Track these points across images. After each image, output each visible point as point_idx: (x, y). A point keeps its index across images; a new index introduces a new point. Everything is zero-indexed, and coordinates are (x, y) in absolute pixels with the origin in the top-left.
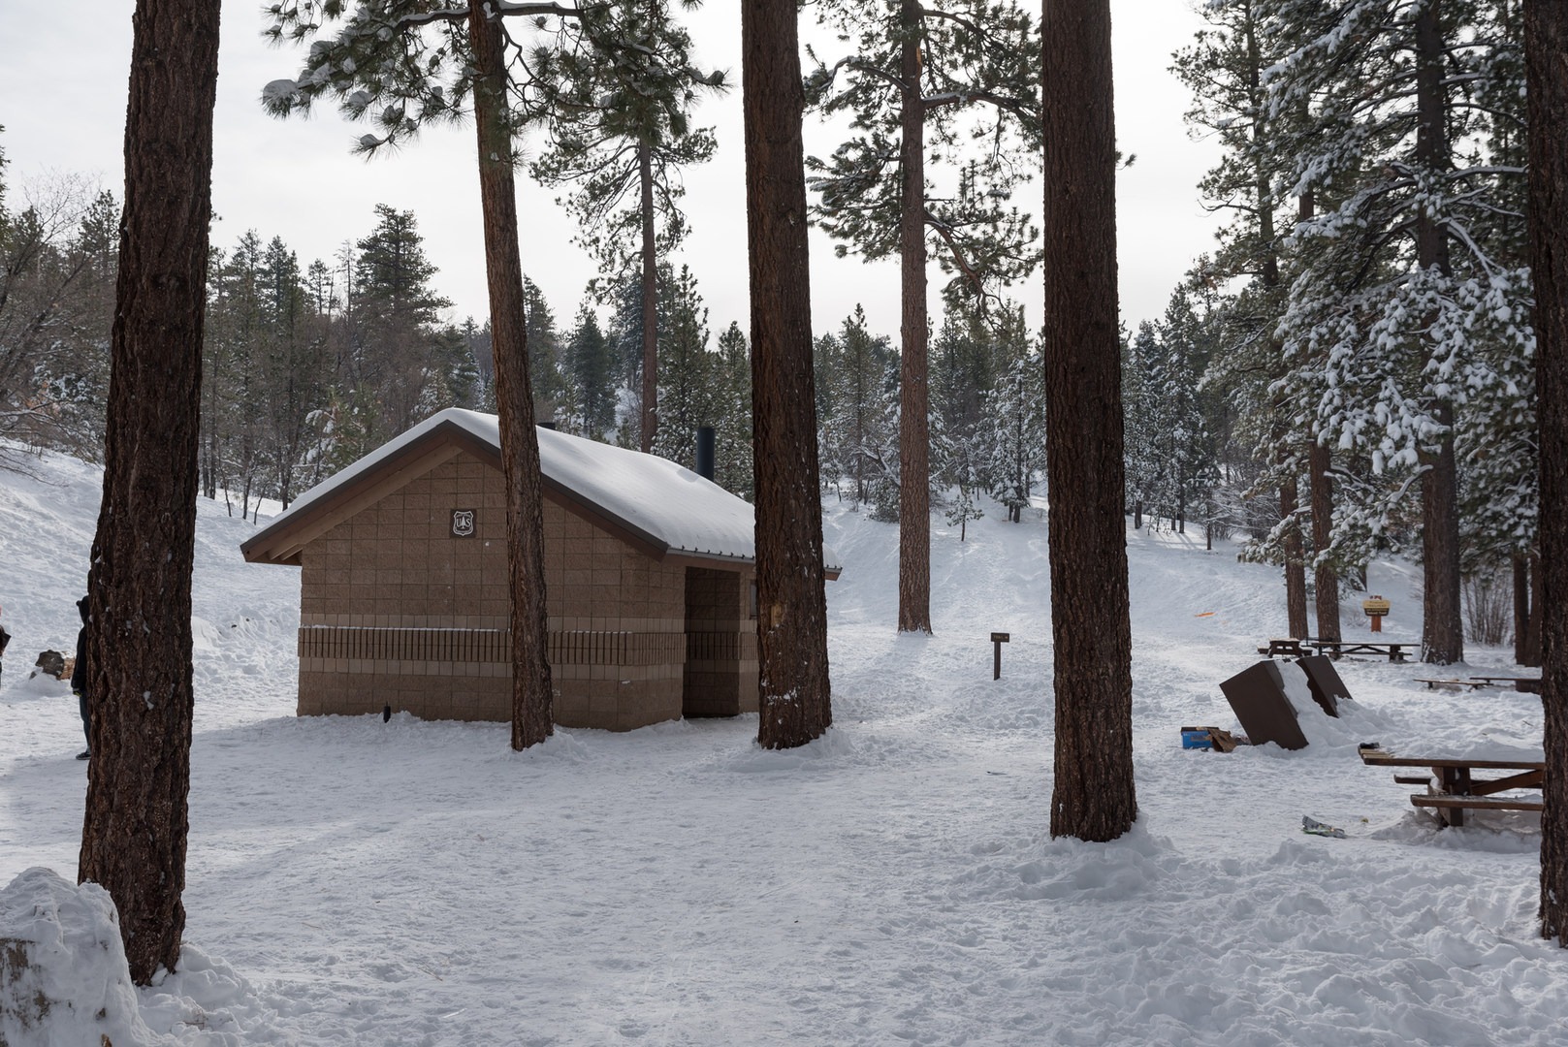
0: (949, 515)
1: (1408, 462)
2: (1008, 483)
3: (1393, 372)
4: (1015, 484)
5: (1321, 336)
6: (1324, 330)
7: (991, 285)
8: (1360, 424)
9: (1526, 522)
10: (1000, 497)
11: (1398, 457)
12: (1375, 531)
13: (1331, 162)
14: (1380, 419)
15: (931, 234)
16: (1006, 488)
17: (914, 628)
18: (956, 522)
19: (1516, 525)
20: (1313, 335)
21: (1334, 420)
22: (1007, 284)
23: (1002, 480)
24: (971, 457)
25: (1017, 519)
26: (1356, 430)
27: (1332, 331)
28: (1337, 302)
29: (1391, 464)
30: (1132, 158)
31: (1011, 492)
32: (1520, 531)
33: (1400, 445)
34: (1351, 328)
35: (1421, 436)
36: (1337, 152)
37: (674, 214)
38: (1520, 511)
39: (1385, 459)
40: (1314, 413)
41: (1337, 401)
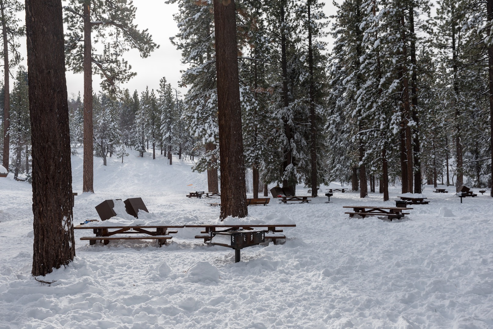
0: (118, 155)
1: (212, 141)
2: (139, 145)
3: (212, 114)
4: (142, 145)
5: (195, 103)
6: (196, 102)
7: (117, 83)
8: (201, 129)
9: (252, 158)
10: (137, 149)
11: (209, 139)
12: (208, 161)
13: (198, 52)
14: (206, 128)
15: (94, 65)
16: (139, 146)
17: (88, 191)
18: (120, 157)
19: (249, 159)
20: (193, 103)
21: (194, 128)
22: (122, 82)
23: (138, 144)
24: (129, 136)
25: (142, 156)
26: (200, 131)
27: (198, 102)
28: (201, 93)
29: (208, 141)
30: (159, 46)
31: (140, 148)
32: (250, 160)
33: (210, 136)
34: (203, 101)
35: (216, 133)
36: (200, 50)
37: (16, 53)
38: (250, 155)
39: (206, 140)
40: (190, 126)
41: (196, 123)
